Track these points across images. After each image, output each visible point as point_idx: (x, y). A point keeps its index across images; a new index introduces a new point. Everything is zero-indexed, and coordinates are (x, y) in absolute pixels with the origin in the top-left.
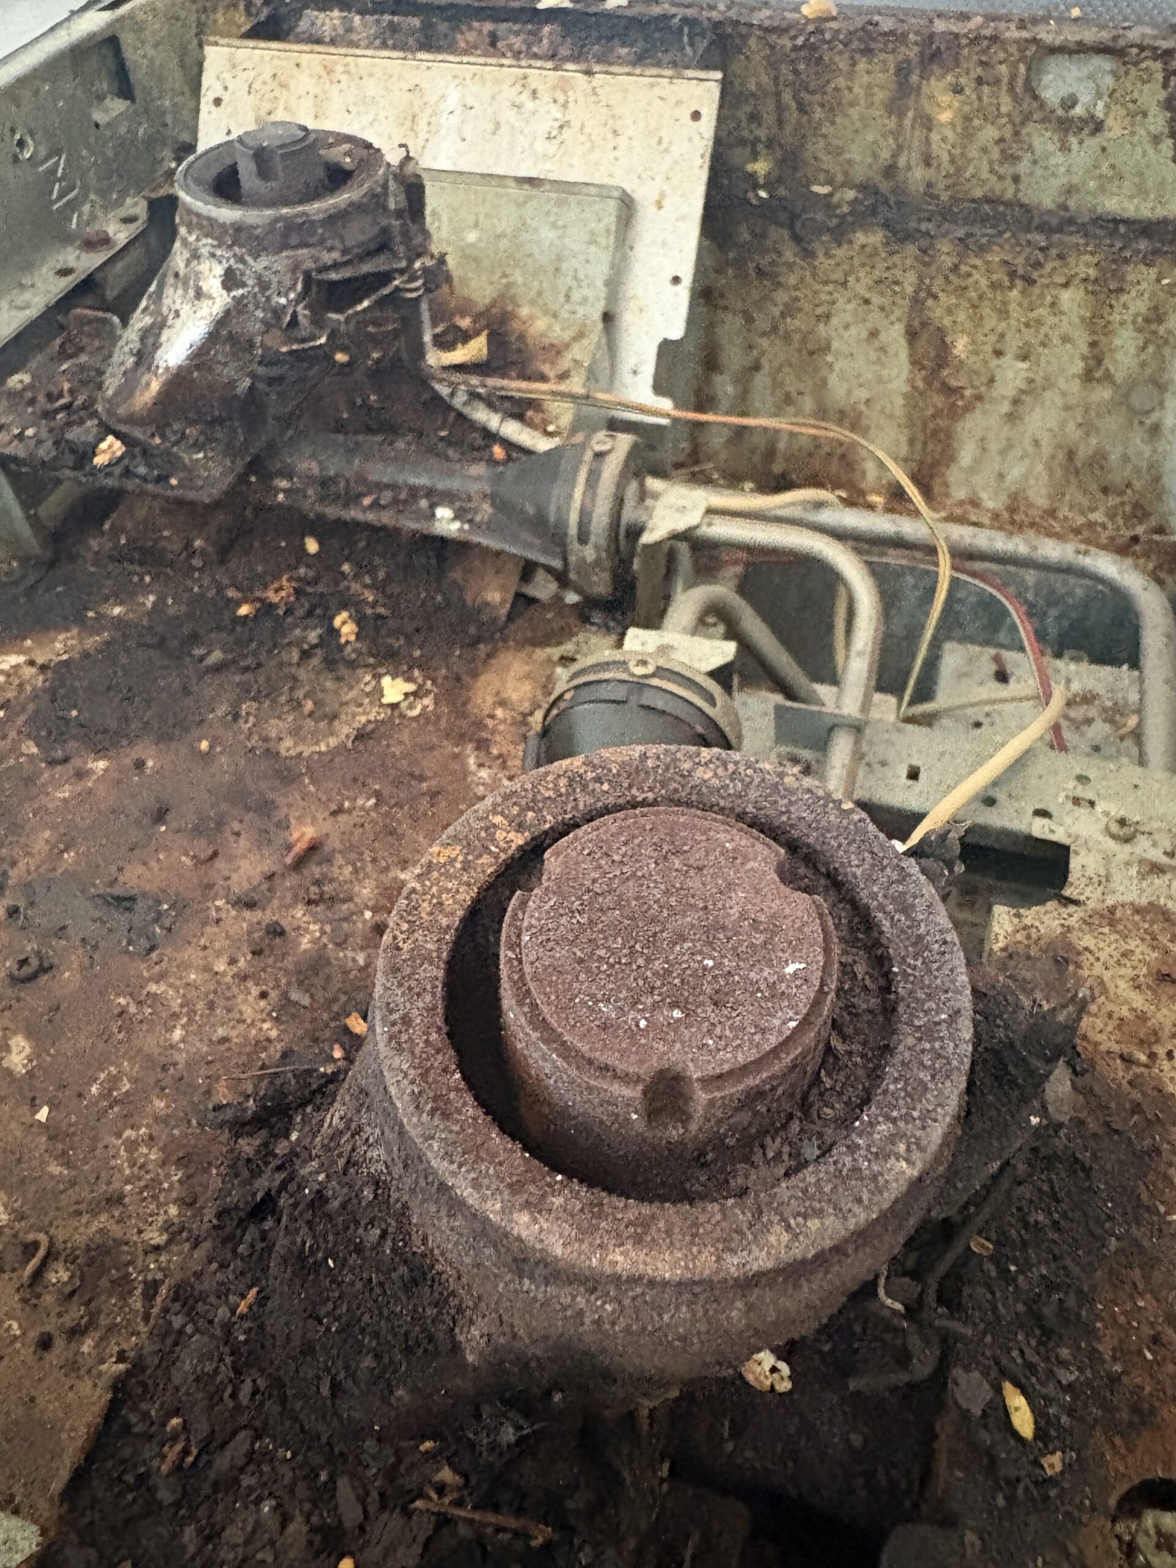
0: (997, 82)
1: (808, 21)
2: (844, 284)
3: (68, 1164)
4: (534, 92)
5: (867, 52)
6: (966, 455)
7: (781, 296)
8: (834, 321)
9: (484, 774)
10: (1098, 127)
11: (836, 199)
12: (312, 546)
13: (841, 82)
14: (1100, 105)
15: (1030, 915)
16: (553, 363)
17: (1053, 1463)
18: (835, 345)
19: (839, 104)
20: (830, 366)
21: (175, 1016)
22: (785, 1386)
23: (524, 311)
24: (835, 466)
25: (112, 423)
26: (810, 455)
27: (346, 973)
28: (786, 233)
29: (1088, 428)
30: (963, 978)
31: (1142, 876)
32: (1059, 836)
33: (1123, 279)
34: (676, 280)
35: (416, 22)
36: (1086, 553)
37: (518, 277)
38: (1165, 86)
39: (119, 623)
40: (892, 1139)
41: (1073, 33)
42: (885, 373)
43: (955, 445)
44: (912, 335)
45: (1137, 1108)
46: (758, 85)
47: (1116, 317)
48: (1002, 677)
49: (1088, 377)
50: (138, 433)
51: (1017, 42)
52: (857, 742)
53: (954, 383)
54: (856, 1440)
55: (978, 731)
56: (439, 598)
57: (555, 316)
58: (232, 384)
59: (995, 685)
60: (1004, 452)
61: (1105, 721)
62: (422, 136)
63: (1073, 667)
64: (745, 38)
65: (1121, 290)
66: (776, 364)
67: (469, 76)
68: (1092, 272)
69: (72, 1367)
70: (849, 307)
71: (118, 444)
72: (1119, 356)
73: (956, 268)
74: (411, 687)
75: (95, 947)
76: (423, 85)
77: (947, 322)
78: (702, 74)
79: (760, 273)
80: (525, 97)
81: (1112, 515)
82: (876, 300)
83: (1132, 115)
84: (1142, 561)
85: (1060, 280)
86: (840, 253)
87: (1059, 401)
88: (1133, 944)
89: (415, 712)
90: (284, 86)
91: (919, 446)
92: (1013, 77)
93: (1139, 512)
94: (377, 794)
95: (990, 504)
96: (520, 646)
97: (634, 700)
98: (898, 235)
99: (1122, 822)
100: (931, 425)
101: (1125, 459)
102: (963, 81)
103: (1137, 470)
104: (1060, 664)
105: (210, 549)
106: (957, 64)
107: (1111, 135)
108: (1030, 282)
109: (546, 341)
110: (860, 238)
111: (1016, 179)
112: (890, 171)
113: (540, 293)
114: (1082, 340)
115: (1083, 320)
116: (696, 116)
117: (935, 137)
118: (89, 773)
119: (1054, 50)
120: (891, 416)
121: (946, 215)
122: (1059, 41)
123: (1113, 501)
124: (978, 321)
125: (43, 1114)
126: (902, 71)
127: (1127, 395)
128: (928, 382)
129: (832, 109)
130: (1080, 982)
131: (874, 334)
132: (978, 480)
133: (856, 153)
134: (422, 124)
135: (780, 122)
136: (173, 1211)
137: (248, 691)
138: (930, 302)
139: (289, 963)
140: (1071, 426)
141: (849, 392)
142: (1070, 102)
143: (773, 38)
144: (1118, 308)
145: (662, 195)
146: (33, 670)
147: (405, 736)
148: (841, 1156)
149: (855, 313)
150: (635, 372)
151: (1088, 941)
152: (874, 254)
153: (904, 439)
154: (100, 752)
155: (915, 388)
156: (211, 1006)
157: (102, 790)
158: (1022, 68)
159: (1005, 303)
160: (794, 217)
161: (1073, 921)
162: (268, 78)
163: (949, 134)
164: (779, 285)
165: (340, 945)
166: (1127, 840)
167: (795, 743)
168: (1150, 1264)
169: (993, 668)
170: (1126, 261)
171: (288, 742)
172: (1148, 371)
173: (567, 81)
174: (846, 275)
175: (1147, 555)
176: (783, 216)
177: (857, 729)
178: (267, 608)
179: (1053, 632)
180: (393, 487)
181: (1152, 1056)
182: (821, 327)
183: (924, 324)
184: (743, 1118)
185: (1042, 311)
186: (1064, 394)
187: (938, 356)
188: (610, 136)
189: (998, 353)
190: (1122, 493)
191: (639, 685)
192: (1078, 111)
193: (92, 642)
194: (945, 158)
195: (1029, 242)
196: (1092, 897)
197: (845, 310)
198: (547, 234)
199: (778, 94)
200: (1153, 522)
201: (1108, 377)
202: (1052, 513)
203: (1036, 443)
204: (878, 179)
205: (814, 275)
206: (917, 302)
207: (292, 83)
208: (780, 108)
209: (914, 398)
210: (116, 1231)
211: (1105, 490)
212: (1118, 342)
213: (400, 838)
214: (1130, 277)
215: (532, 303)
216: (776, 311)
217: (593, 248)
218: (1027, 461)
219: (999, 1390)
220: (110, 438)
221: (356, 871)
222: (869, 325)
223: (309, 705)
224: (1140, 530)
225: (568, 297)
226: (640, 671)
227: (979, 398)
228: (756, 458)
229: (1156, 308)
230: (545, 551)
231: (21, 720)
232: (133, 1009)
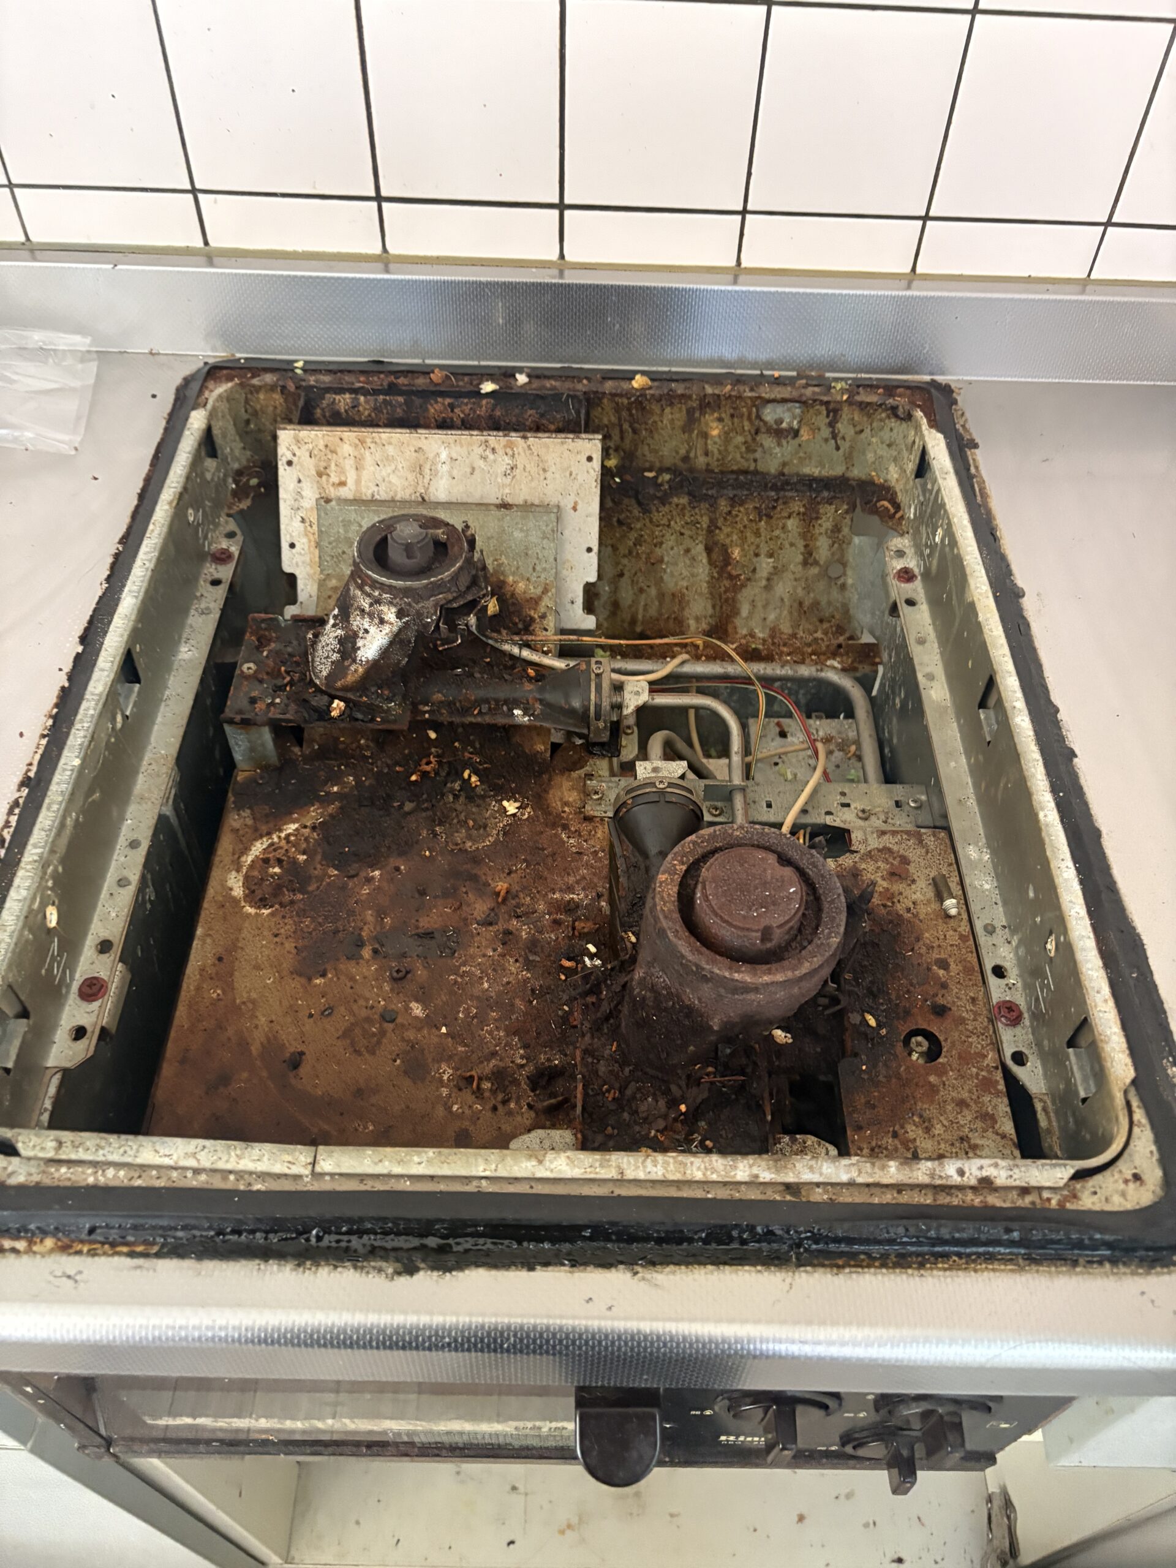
0: (742, 416)
1: (637, 390)
2: (669, 526)
3: (466, 1045)
4: (493, 449)
5: (671, 404)
6: (745, 611)
7: (633, 535)
8: (664, 546)
9: (572, 841)
10: (796, 433)
11: (660, 480)
12: (433, 735)
13: (656, 418)
14: (795, 422)
15: (840, 860)
16: (535, 610)
17: (884, 1032)
18: (666, 559)
19: (657, 429)
20: (665, 571)
21: (481, 978)
22: (790, 1041)
23: (511, 579)
24: (671, 624)
25: (334, 693)
26: (657, 620)
27: (549, 943)
28: (633, 501)
29: (808, 589)
30: (838, 884)
31: (879, 837)
32: (838, 823)
33: (818, 512)
34: (589, 550)
35: (401, 399)
36: (822, 670)
37: (503, 559)
38: (828, 416)
39: (338, 796)
40: (830, 933)
41: (779, 392)
42: (695, 570)
43: (738, 605)
44: (709, 550)
45: (891, 922)
46: (610, 421)
47: (817, 531)
48: (783, 734)
49: (805, 563)
50: (350, 695)
51: (750, 398)
52: (745, 797)
53: (734, 573)
54: (819, 1050)
55: (777, 768)
56: (512, 754)
57: (528, 579)
58: (399, 661)
59: (779, 741)
60: (765, 607)
61: (839, 750)
62: (427, 477)
63: (818, 723)
64: (600, 399)
65: (817, 518)
66: (633, 571)
67: (452, 441)
68: (802, 510)
69: (510, 1113)
70: (673, 537)
71: (342, 704)
72: (821, 551)
73: (730, 512)
74: (517, 804)
75: (425, 958)
76: (424, 448)
77: (728, 541)
78: (591, 436)
79: (620, 523)
80: (488, 453)
81: (826, 633)
82: (687, 532)
83: (813, 431)
84: (845, 658)
85: (785, 514)
86: (666, 509)
87: (792, 577)
88: (880, 864)
89: (526, 816)
90: (333, 452)
91: (718, 608)
92: (750, 414)
93: (840, 630)
94: (525, 860)
95: (761, 635)
96: (562, 772)
97: (662, 799)
98: (695, 498)
99: (863, 811)
100: (724, 597)
101: (829, 603)
102: (723, 415)
103: (837, 609)
104: (811, 722)
105: (371, 744)
106: (719, 408)
107: (804, 438)
108: (769, 517)
109: (528, 597)
110: (675, 500)
111: (755, 461)
112: (686, 459)
113: (518, 568)
114: (801, 544)
115: (799, 534)
116: (590, 459)
117: (709, 442)
118: (373, 878)
119: (769, 401)
120: (701, 594)
121: (720, 485)
122: (773, 396)
123: (825, 625)
124: (744, 539)
125: (444, 1030)
126: (690, 412)
127: (827, 570)
128: (720, 573)
129: (651, 432)
130: (863, 881)
131: (688, 551)
132: (753, 624)
133: (666, 451)
134: (427, 471)
135: (622, 438)
136: (522, 1052)
137: (434, 821)
138: (717, 531)
139: (521, 945)
140: (799, 590)
141: (676, 584)
142: (780, 421)
143: (616, 399)
144: (817, 526)
145: (576, 503)
146: (308, 830)
147: (526, 829)
148: (816, 941)
149: (677, 541)
150: (572, 603)
151: (863, 866)
152: (684, 508)
153: (709, 607)
154: (373, 867)
155: (713, 577)
156: (494, 970)
157: (385, 885)
158: (754, 410)
159: (758, 529)
160: (637, 493)
161: (857, 859)
162: (322, 447)
163: (717, 440)
164: (631, 529)
165: (541, 932)
166: (866, 819)
167: (712, 800)
168: (903, 970)
169: (777, 730)
170: (819, 503)
171: (469, 844)
172: (836, 557)
173: (511, 442)
174: (669, 521)
175: (847, 654)
176: (631, 493)
177: (743, 789)
178: (424, 775)
179: (803, 701)
180: (487, 701)
181: (893, 903)
182: (657, 549)
183: (716, 543)
184: (787, 937)
185: (777, 533)
186: (794, 573)
187: (724, 560)
188: (541, 472)
189: (757, 555)
190: (829, 621)
191: (662, 793)
192: (784, 425)
193: (331, 809)
194: (716, 452)
195: (768, 497)
196: (862, 849)
197: (670, 540)
198: (518, 534)
199: (621, 426)
200: (847, 635)
201: (816, 563)
202: (794, 636)
203: (782, 600)
204: (680, 464)
205: (651, 521)
206: (710, 531)
207: (339, 450)
208: (622, 431)
209: (713, 582)
210: (501, 1064)
211: (821, 621)
212: (818, 544)
213: (546, 879)
214: (821, 511)
215: (514, 574)
216: (631, 543)
217: (545, 541)
218: (778, 611)
219: (864, 1018)
220: (336, 702)
221: (532, 898)
222: (684, 546)
223: (471, 823)
224: (841, 639)
225: (534, 569)
226: (662, 786)
227: (749, 579)
228: (626, 625)
229: (836, 525)
230: (575, 726)
231: (319, 857)
232: (459, 980)
